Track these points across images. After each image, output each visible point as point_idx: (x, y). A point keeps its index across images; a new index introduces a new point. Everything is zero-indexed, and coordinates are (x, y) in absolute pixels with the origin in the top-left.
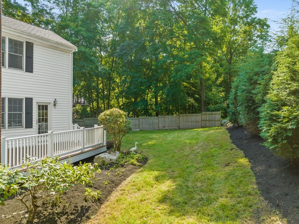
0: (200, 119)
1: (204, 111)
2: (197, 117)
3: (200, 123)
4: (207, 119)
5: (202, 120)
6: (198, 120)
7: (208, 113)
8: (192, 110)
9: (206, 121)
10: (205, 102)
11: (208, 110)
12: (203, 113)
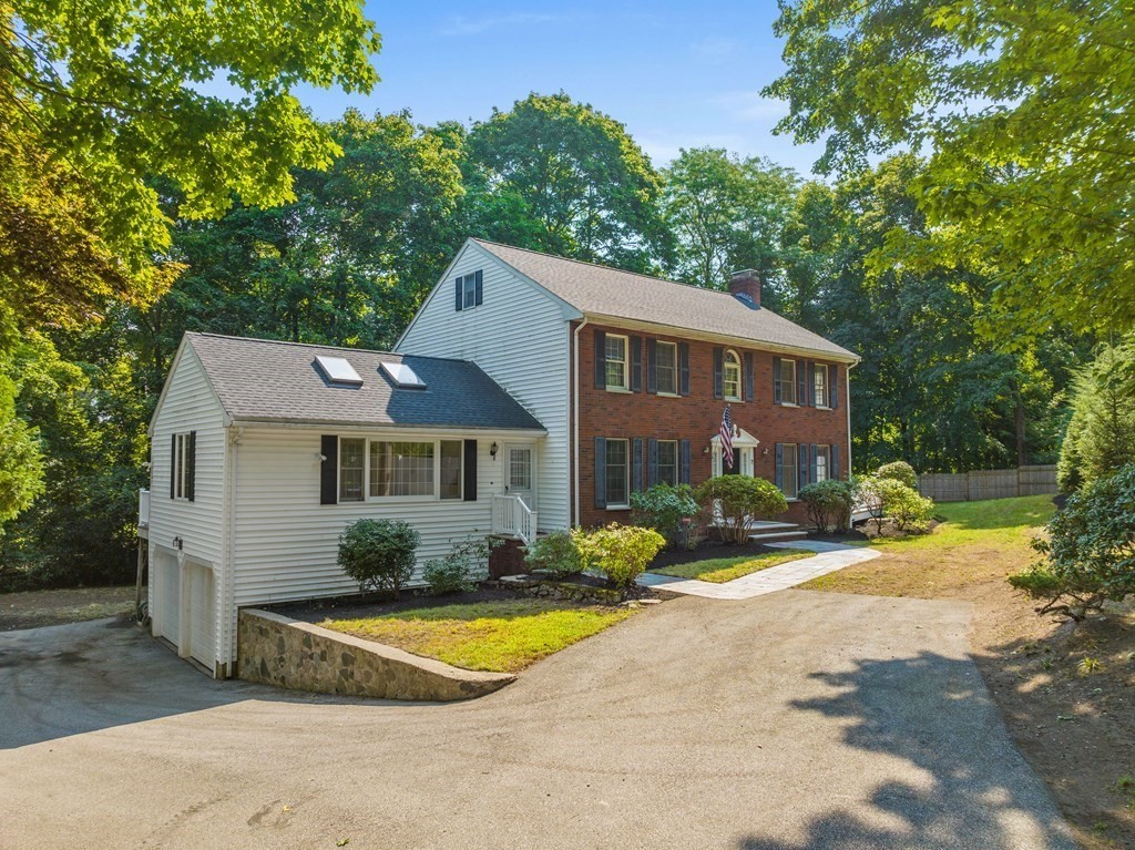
0: (1015, 480)
1: (1024, 464)
2: (1010, 477)
3: (1016, 489)
4: (1031, 480)
5: (1019, 483)
6: (1010, 482)
7: (1031, 467)
8: (996, 461)
9: (1028, 484)
10: (1025, 445)
11: (1032, 462)
12: (1021, 468)
